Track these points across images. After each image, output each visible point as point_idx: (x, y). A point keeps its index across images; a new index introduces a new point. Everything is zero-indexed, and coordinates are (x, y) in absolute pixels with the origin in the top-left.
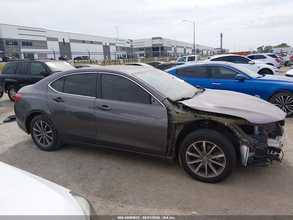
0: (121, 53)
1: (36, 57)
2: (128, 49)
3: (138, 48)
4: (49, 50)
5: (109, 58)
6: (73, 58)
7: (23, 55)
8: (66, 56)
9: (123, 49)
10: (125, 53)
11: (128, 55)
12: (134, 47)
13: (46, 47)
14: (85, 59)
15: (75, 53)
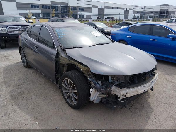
0: (136, 15)
1: (85, 17)
2: (142, 12)
3: (149, 12)
4: (93, 13)
5: (128, 18)
6: (105, 18)
7: (78, 16)
8: (101, 17)
9: (138, 12)
10: (139, 15)
11: (140, 17)
12: (146, 11)
13: (91, 11)
14: (112, 19)
15: (107, 15)
